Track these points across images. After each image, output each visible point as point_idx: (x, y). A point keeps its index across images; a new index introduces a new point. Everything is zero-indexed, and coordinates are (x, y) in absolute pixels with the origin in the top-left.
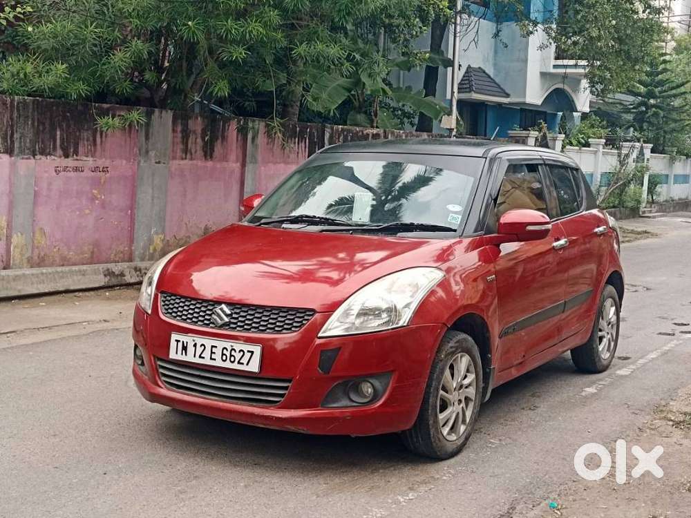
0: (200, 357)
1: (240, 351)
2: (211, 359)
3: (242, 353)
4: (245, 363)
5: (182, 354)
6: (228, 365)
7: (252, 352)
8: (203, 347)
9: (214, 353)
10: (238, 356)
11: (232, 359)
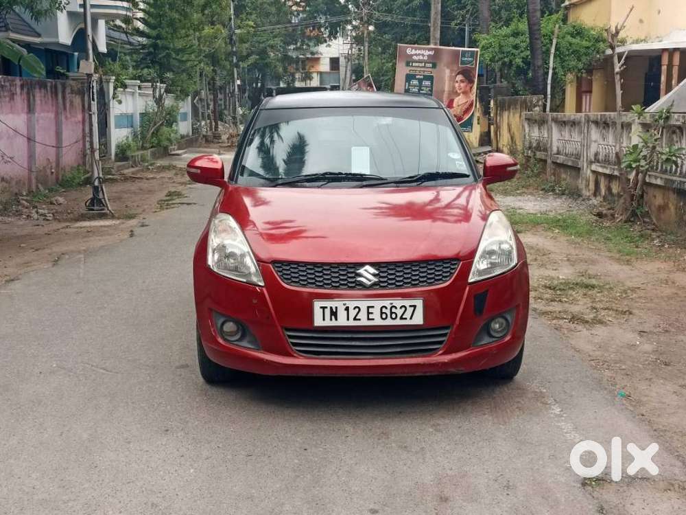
0: (355, 319)
1: (401, 308)
2: (369, 319)
3: (403, 309)
4: (409, 317)
5: (331, 319)
6: (389, 322)
7: (415, 307)
8: (357, 310)
9: (372, 313)
10: (399, 312)
11: (394, 316)
